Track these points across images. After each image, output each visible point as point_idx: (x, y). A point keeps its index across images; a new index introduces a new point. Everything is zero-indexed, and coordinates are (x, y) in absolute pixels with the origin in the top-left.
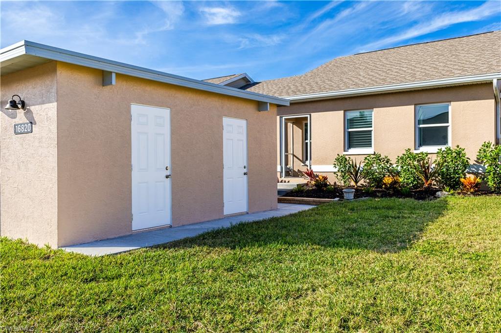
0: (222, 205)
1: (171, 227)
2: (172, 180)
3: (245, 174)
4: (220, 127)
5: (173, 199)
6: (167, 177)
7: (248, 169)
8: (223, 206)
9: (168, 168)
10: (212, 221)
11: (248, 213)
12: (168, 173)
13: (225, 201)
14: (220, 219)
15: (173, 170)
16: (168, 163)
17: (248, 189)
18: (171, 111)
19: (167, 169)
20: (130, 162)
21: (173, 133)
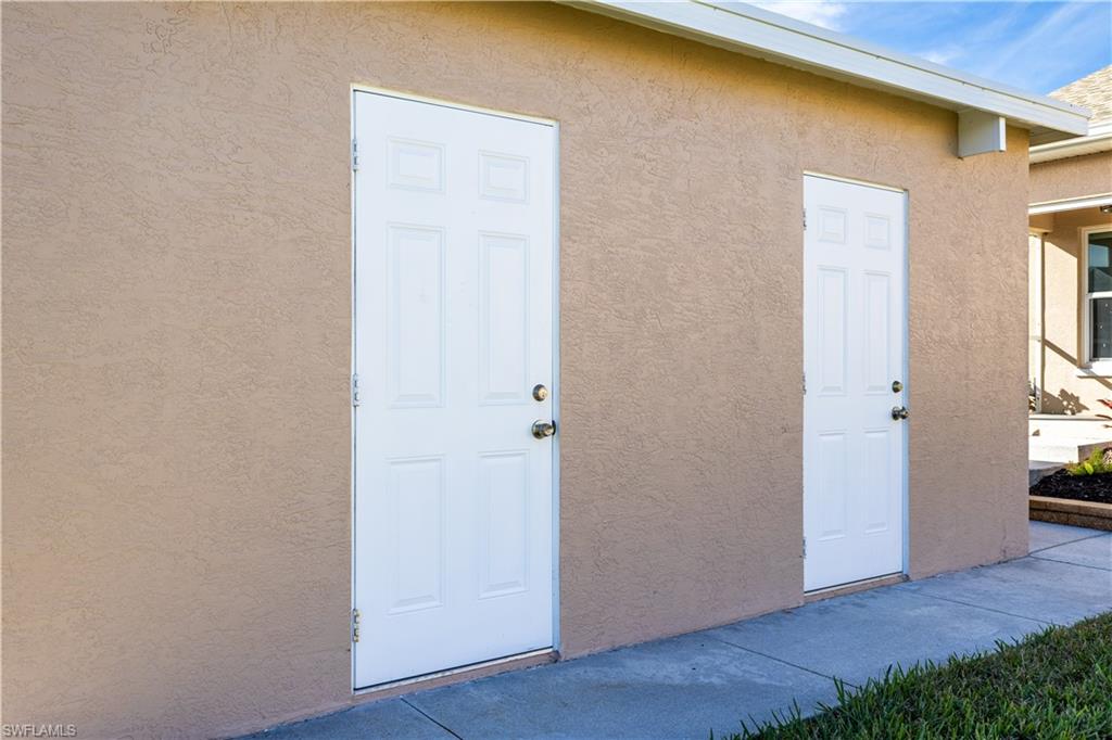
0: (795, 548)
1: (555, 657)
2: (561, 447)
3: (895, 416)
4: (793, 217)
5: (566, 536)
6: (539, 433)
7: (909, 396)
8: (802, 555)
9: (541, 392)
10: (752, 620)
11: (907, 578)
12: (545, 413)
13: (809, 531)
14: (786, 612)
15: (566, 398)
16: (543, 367)
17: (911, 478)
18: (562, 132)
19: (538, 398)
20: (346, 362)
21: (568, 231)
